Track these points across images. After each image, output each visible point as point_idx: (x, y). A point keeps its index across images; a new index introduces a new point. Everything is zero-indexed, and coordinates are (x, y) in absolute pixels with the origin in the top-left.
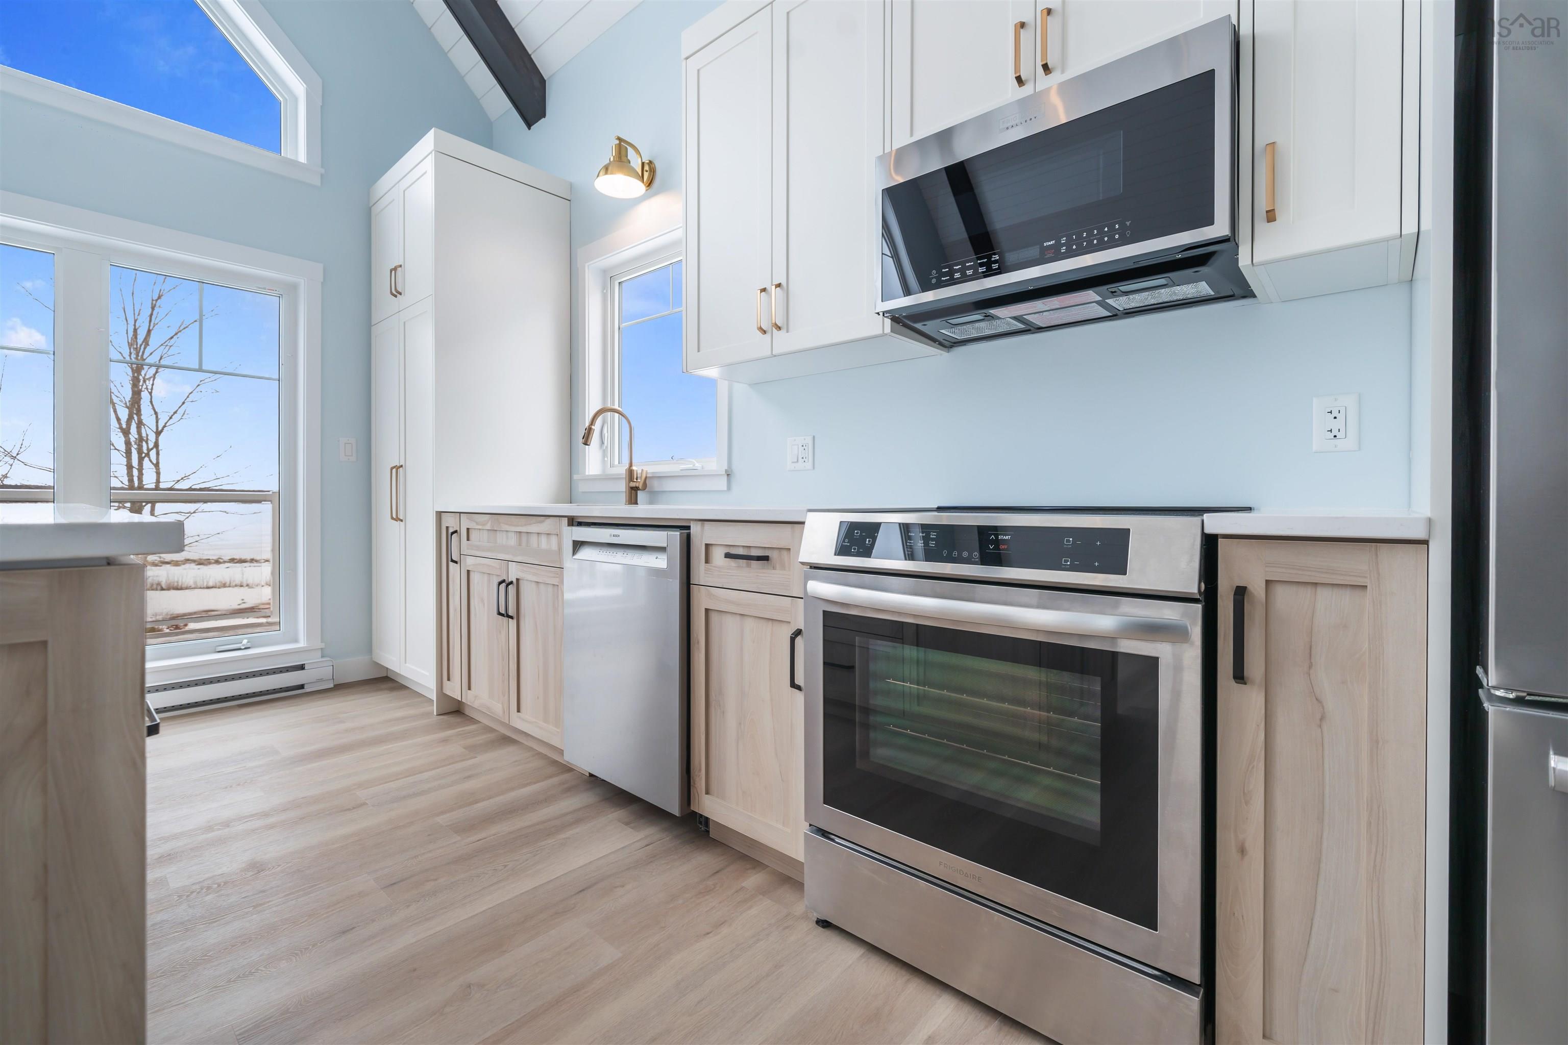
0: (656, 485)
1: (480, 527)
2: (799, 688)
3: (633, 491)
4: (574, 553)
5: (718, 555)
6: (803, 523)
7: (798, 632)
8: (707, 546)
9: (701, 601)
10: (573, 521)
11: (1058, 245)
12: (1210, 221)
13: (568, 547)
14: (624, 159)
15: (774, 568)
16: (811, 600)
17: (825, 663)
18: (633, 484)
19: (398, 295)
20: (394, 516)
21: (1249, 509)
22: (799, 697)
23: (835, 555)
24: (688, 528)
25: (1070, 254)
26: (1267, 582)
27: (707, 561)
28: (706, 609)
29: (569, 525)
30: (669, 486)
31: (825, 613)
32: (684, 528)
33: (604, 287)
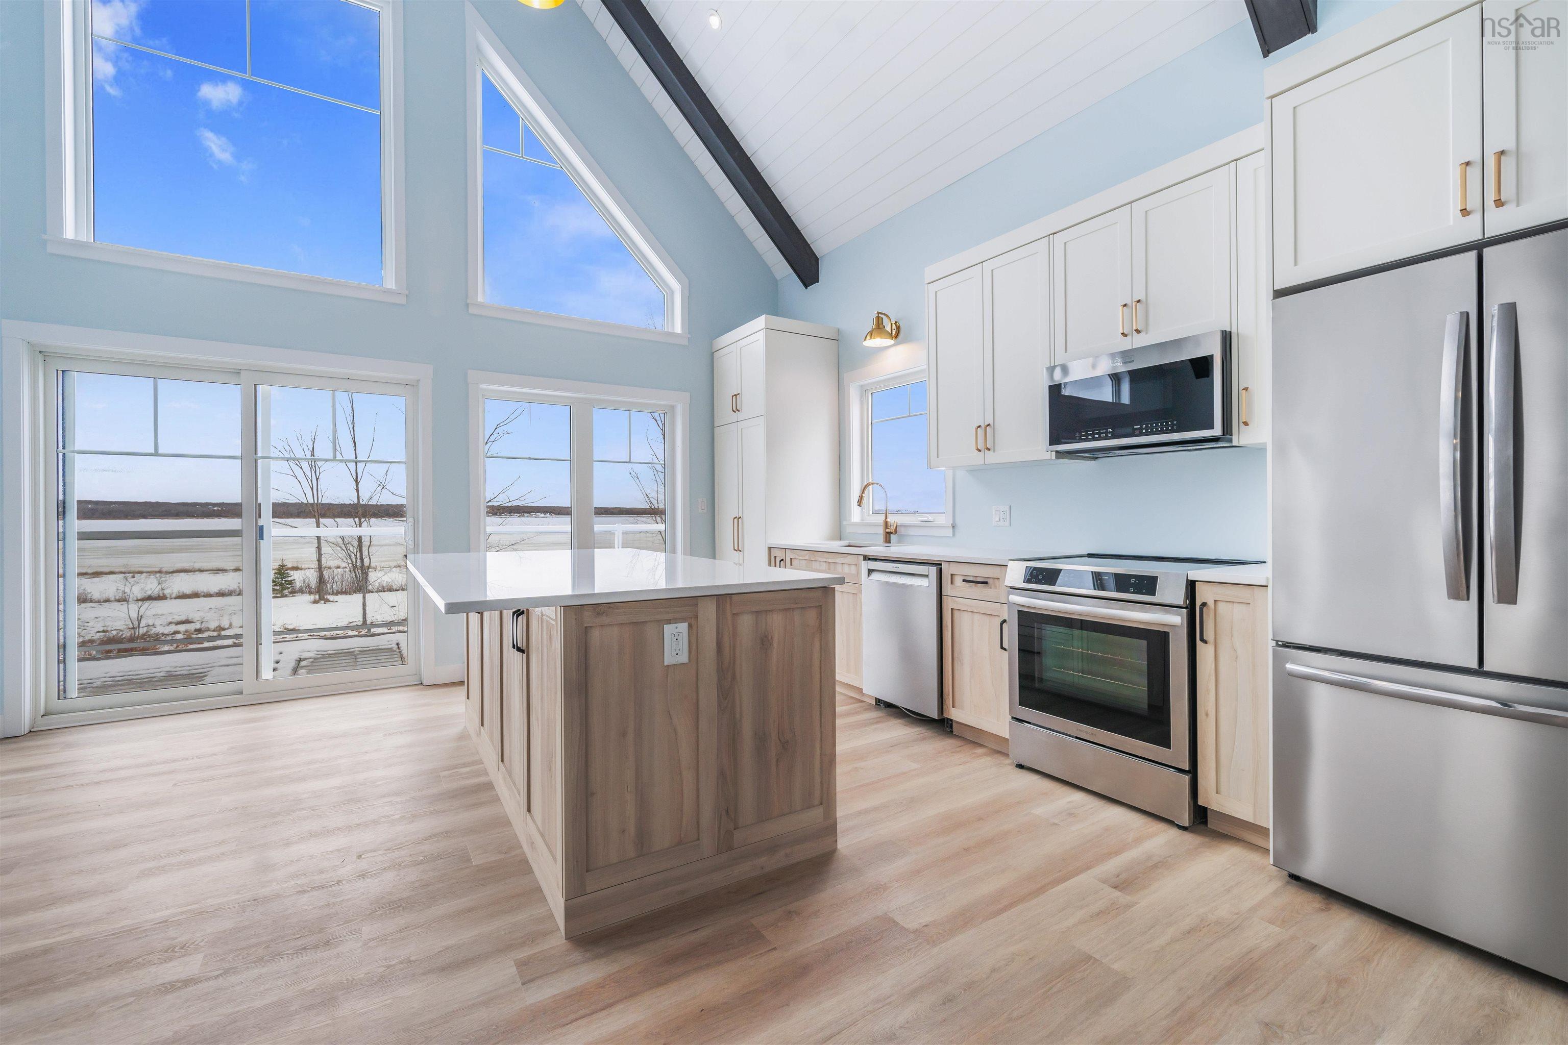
0: (902, 531)
1: (801, 558)
2: (1005, 649)
3: (888, 535)
4: (869, 575)
5: (958, 580)
6: (1007, 566)
7: (1005, 621)
8: (952, 575)
9: (948, 604)
10: (867, 558)
11: (1141, 429)
12: (1212, 427)
13: (864, 572)
14: (881, 326)
15: (991, 588)
16: (1011, 604)
17: (1019, 649)
18: (888, 530)
19: (737, 411)
20: (736, 548)
21: (1265, 562)
22: (1006, 654)
23: (1024, 582)
24: (941, 564)
25: (1147, 434)
26: (1215, 601)
27: (952, 583)
28: (952, 609)
29: (864, 560)
30: (912, 532)
31: (1019, 611)
32: (938, 565)
33: (861, 397)
